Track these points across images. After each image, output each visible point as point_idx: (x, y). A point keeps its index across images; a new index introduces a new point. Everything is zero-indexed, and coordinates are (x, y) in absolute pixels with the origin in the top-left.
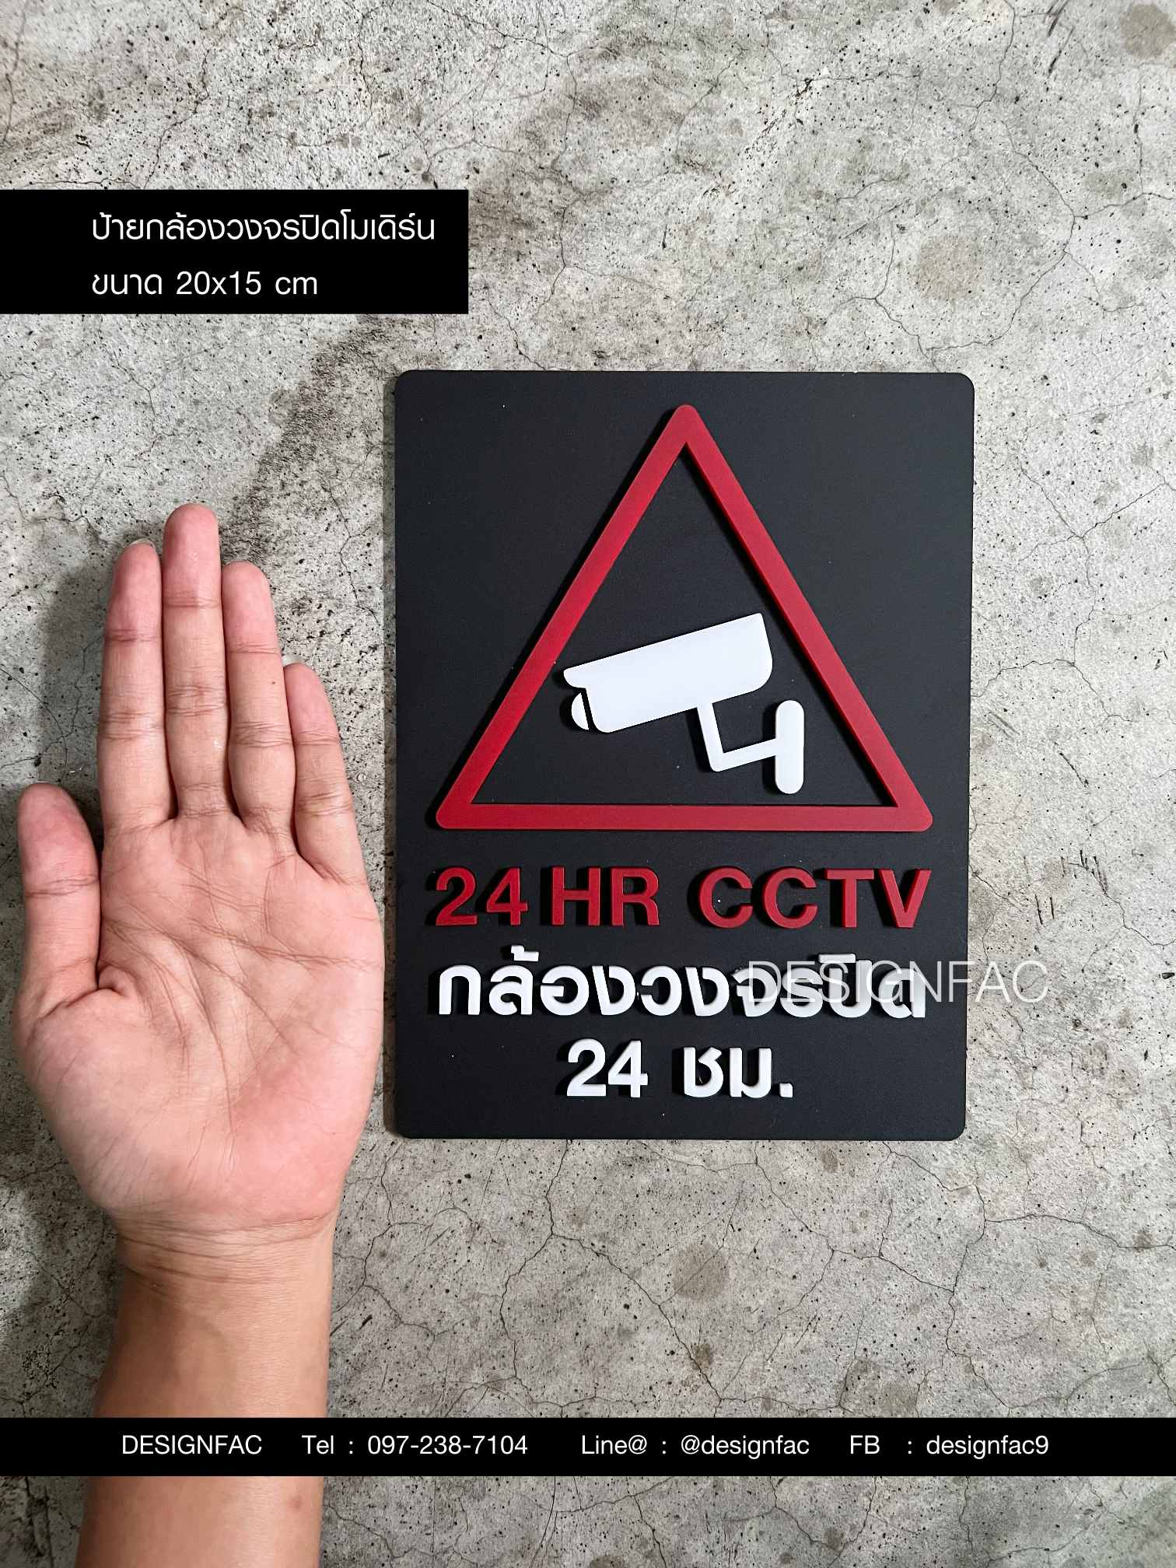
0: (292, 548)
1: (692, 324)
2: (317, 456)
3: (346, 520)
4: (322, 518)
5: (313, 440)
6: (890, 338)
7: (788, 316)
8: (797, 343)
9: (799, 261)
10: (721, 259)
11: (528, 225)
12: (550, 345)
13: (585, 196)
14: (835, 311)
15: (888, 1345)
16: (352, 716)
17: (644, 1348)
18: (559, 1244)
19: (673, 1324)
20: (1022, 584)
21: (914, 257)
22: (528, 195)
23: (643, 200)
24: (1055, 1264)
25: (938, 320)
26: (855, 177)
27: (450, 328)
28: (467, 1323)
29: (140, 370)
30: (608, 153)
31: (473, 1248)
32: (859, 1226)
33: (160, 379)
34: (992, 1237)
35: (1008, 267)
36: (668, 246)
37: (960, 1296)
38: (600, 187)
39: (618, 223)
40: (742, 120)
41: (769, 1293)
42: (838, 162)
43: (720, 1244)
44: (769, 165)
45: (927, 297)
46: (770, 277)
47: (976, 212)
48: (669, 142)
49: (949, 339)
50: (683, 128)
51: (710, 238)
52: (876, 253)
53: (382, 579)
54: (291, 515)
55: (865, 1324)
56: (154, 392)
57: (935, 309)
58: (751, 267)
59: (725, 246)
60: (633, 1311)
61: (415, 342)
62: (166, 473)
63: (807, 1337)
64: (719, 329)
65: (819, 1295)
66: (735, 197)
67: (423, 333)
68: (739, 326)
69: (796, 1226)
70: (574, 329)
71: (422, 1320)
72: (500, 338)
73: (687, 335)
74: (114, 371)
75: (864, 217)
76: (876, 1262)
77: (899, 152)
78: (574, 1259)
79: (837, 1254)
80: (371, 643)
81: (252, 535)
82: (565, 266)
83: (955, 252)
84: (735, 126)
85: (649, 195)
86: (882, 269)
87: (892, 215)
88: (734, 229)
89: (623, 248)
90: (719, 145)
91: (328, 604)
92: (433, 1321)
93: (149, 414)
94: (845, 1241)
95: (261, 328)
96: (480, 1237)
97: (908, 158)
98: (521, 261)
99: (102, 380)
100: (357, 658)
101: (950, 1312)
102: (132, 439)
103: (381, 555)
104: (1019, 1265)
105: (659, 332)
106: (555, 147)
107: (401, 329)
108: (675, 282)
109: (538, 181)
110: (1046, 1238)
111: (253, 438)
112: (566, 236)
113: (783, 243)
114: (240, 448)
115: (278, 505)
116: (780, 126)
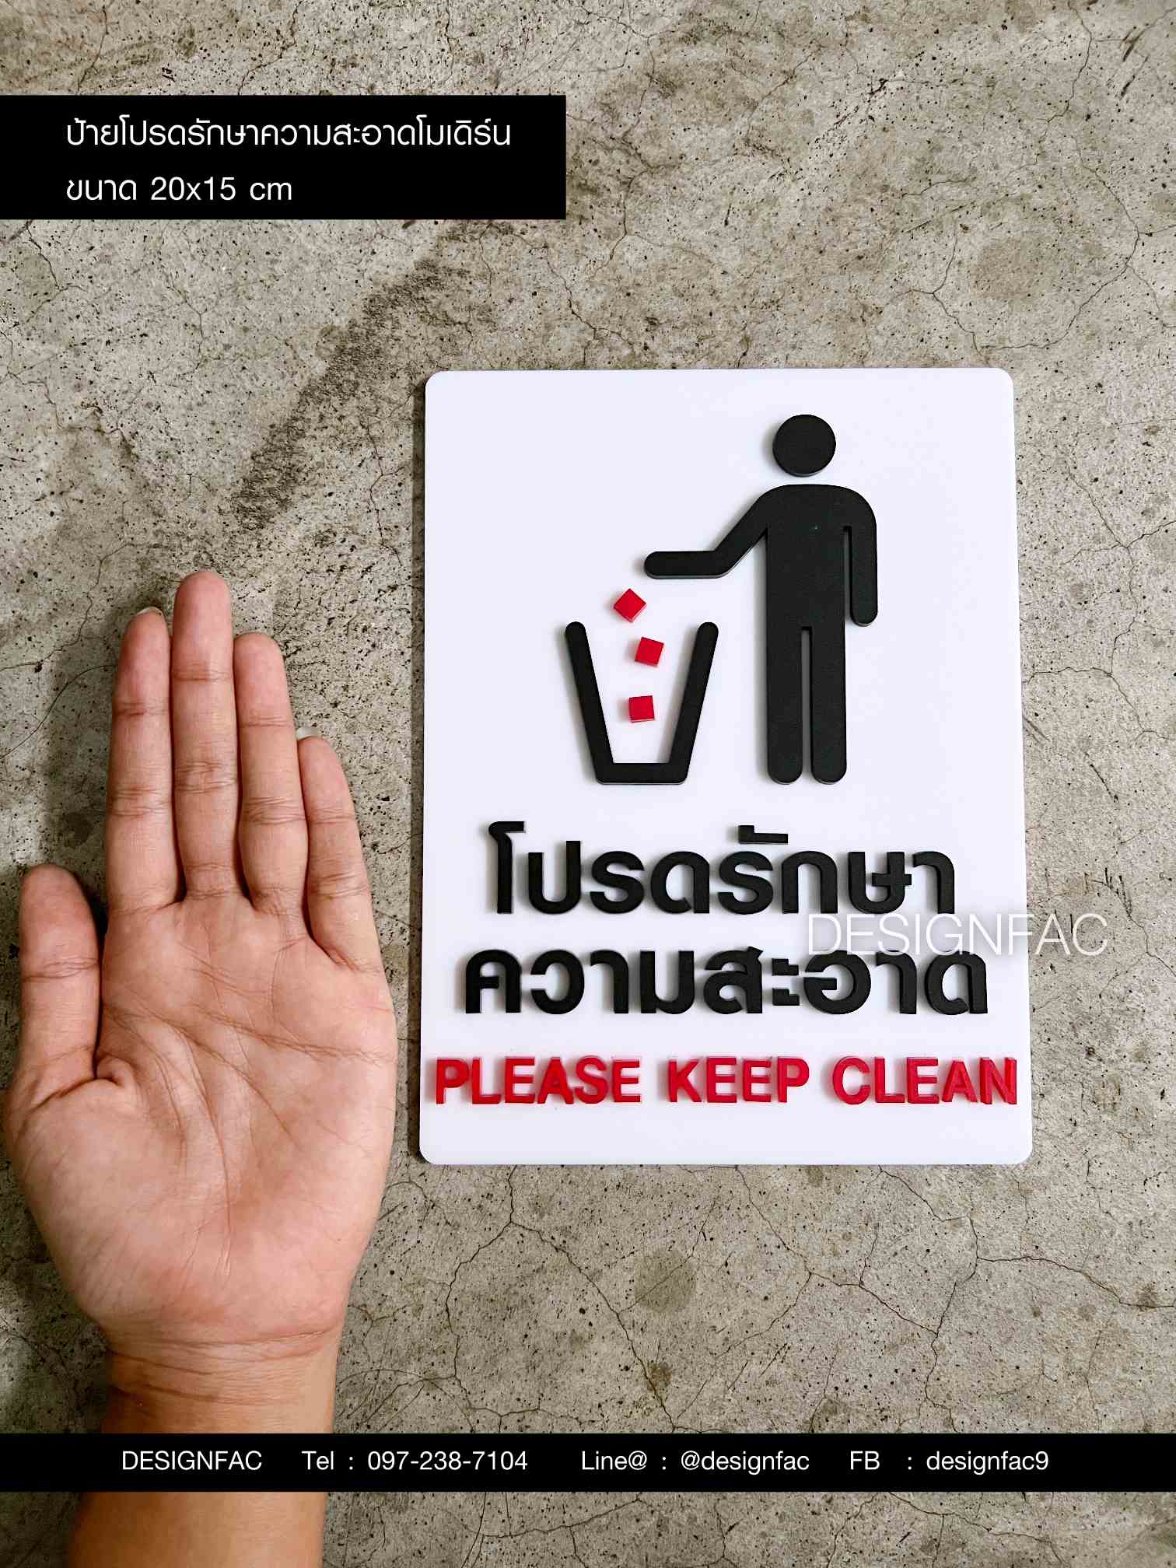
0: (322, 480)
1: (747, 300)
2: (359, 393)
3: (380, 458)
4: (356, 453)
5: (357, 376)
6: (945, 333)
7: (843, 301)
8: (851, 328)
9: (860, 250)
10: (782, 241)
11: (594, 191)
12: (604, 308)
13: (652, 169)
14: (891, 301)
15: (862, 1386)
16: (362, 654)
17: (596, 1359)
18: (517, 1234)
19: (631, 1336)
20: (1061, 587)
21: (975, 256)
22: (596, 162)
23: (710, 178)
24: (1050, 1315)
25: (995, 320)
26: (922, 175)
27: (506, 282)
28: (409, 1310)
29: (194, 293)
30: (679, 131)
31: (425, 1228)
32: (841, 1247)
33: (213, 304)
34: (983, 1276)
35: (1069, 275)
36: (731, 224)
37: (944, 1339)
38: (669, 162)
39: (682, 197)
40: (814, 111)
41: (736, 1313)
42: (907, 159)
43: (690, 1252)
44: (838, 156)
45: (985, 296)
46: (830, 263)
47: (1041, 219)
48: (740, 124)
49: (1004, 339)
50: (756, 114)
51: (772, 221)
52: (936, 248)
53: (410, 520)
54: (324, 447)
55: (838, 1359)
56: (205, 316)
57: (992, 309)
58: (811, 251)
59: (786, 228)
60: (590, 1316)
61: (469, 292)
62: (206, 395)
63: (774, 1367)
64: (774, 308)
65: (792, 1322)
66: (802, 183)
67: (478, 284)
68: (794, 307)
69: (773, 1241)
70: (628, 294)
71: (362, 1302)
72: (554, 296)
73: (742, 311)
74: (169, 292)
75: (928, 214)
76: (856, 1291)
77: (968, 156)
78: (531, 1252)
79: (814, 1278)
80: (391, 583)
81: (284, 463)
82: (626, 233)
83: (1018, 255)
84: (808, 117)
85: (716, 174)
86: (943, 266)
87: (956, 214)
88: (798, 214)
89: (686, 222)
90: (790, 132)
91: (351, 540)
92: (373, 1304)
93: (198, 337)
94: (824, 1264)
95: (318, 265)
96: (433, 1217)
97: (976, 163)
98: (584, 224)
99: (155, 299)
100: (374, 597)
101: (933, 1356)
102: (178, 359)
103: (411, 496)
104: (1010, 1311)
105: (713, 305)
106: (628, 120)
107: (458, 278)
108: (734, 258)
109: (608, 150)
110: (1042, 1285)
111: (297, 369)
112: (630, 205)
113: (845, 231)
114: (283, 377)
115: (314, 437)
116: (851, 120)
